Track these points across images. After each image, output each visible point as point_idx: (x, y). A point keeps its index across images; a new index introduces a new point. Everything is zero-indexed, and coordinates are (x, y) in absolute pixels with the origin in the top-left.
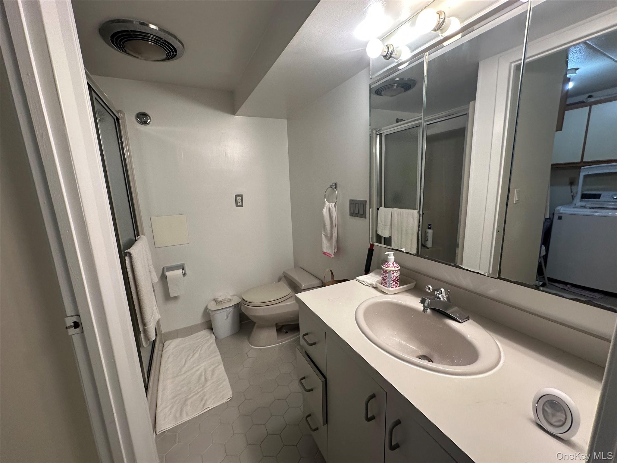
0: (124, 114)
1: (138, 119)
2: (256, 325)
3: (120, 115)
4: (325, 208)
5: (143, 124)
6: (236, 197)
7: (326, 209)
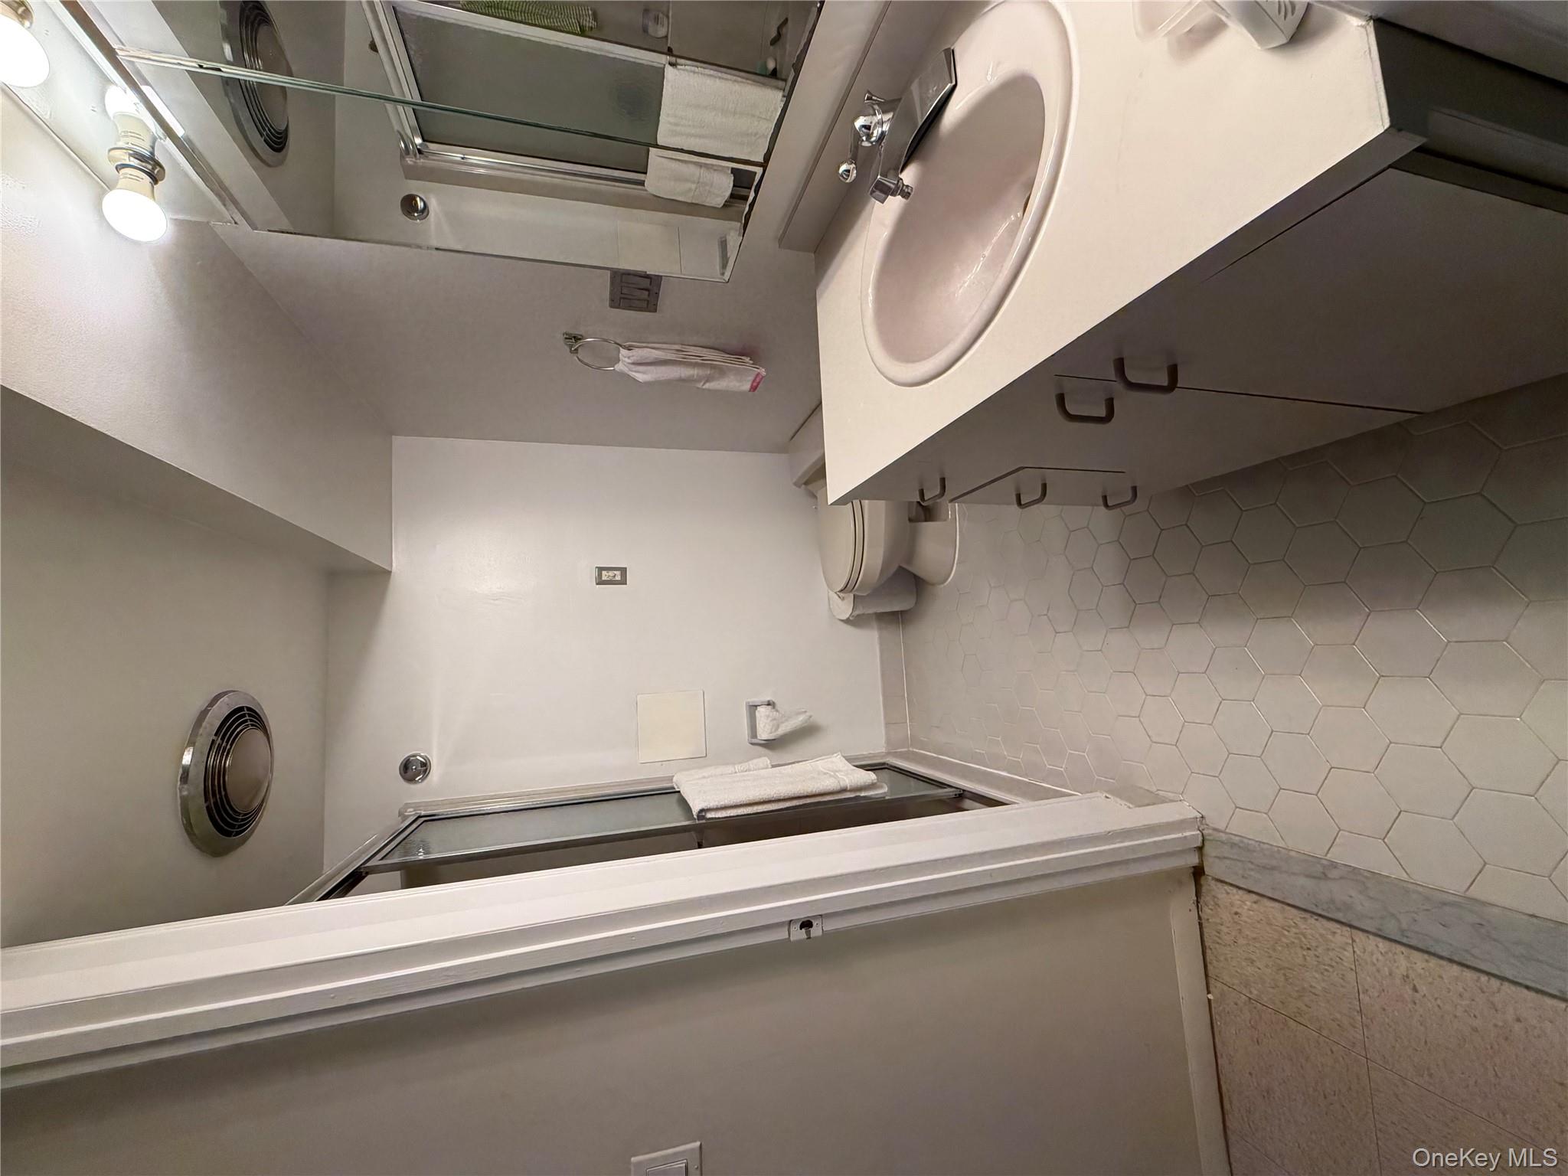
0: (407, 805)
1: (417, 779)
2: (905, 566)
3: (411, 813)
4: (634, 373)
5: (426, 769)
6: (600, 582)
7: (636, 372)
